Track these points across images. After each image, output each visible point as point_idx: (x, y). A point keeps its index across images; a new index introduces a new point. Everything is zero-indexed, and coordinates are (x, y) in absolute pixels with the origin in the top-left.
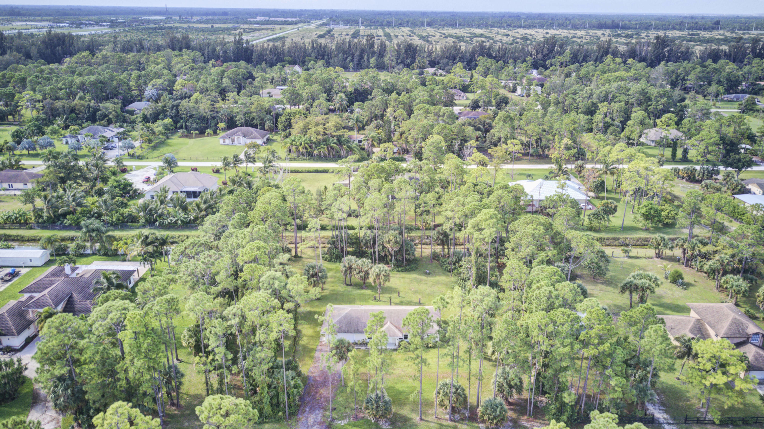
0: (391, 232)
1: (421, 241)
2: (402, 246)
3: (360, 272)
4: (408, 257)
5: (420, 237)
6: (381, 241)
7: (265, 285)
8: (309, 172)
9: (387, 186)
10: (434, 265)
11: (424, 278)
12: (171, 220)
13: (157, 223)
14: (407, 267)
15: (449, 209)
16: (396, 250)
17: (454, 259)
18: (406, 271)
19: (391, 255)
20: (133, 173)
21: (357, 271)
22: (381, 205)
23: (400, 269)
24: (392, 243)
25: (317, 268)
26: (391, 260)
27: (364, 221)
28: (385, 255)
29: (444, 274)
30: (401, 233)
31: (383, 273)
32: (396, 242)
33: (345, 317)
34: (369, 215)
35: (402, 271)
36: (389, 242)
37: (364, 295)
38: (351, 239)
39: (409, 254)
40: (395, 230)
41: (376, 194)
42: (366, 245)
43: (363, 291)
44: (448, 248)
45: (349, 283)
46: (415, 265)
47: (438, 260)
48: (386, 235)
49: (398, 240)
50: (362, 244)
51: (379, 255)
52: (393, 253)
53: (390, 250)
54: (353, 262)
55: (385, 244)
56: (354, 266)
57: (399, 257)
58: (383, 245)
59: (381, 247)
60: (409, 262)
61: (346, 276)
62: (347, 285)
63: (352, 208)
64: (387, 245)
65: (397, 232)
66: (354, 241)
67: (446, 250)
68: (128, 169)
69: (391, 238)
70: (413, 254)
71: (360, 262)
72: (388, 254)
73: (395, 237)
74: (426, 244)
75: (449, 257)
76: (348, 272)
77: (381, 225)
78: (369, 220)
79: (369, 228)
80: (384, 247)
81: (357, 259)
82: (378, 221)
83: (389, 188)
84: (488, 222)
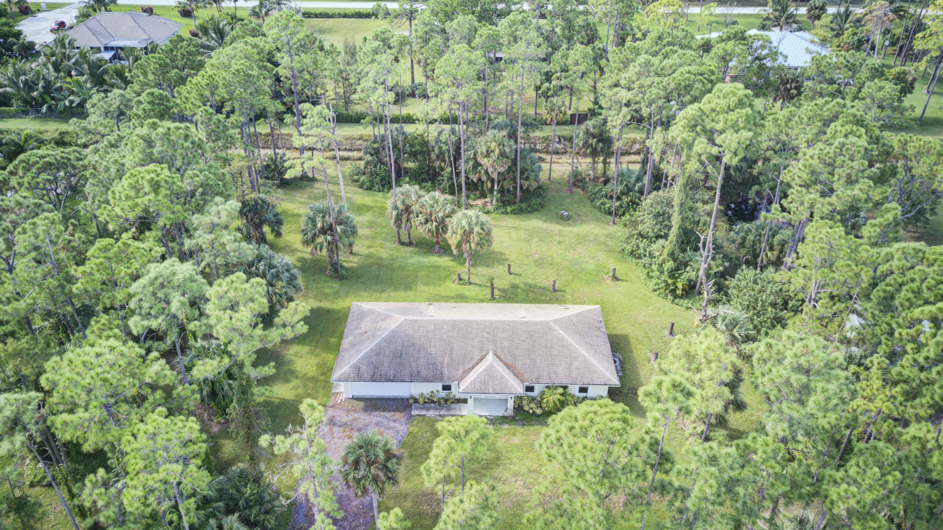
0: (491, 133)
1: (548, 146)
2: (514, 162)
3: (427, 221)
4: (526, 184)
5: (546, 139)
6: (471, 153)
7: (146, 305)
8: (345, 16)
9: (485, 30)
10: (576, 198)
11: (556, 227)
12: (72, 102)
13: (44, 109)
14: (524, 205)
15: (622, 82)
16: (502, 170)
17: (620, 188)
18: (519, 212)
19: (492, 181)
20: (40, 15)
21: (421, 218)
22: (472, 73)
23: (509, 209)
24: (494, 156)
25: (334, 215)
26: (491, 191)
27: (434, 110)
28: (480, 179)
29: (597, 220)
30: (513, 136)
31: (477, 229)
32: (502, 154)
33: (390, 339)
34: (446, 97)
35: (513, 212)
36: (488, 154)
37: (437, 268)
38: (411, 146)
39: (527, 179)
40: (499, 127)
41: (460, 48)
42: (441, 156)
43: (434, 259)
44: (605, 162)
45: (407, 241)
46: (539, 200)
47: (583, 189)
48: (481, 140)
49: (507, 150)
50: (433, 156)
51: (467, 178)
52: (495, 176)
53: (490, 171)
54: (414, 198)
55: (479, 159)
56: (415, 208)
57: (508, 185)
58: (475, 158)
59: (471, 163)
60: (527, 194)
61: (399, 227)
62: (403, 244)
63: (417, 81)
64: (485, 162)
65: (504, 133)
66: (418, 148)
67: (600, 166)
68: (33, 8)
69: (493, 145)
70: (537, 180)
71: (427, 198)
72: (484, 178)
73: (501, 144)
74: (557, 153)
75: (606, 182)
76: (404, 217)
77: (470, 115)
78: (445, 105)
79: (446, 120)
80: (477, 165)
81: (422, 192)
82: (465, 107)
83: (489, 36)
84: (732, 116)
